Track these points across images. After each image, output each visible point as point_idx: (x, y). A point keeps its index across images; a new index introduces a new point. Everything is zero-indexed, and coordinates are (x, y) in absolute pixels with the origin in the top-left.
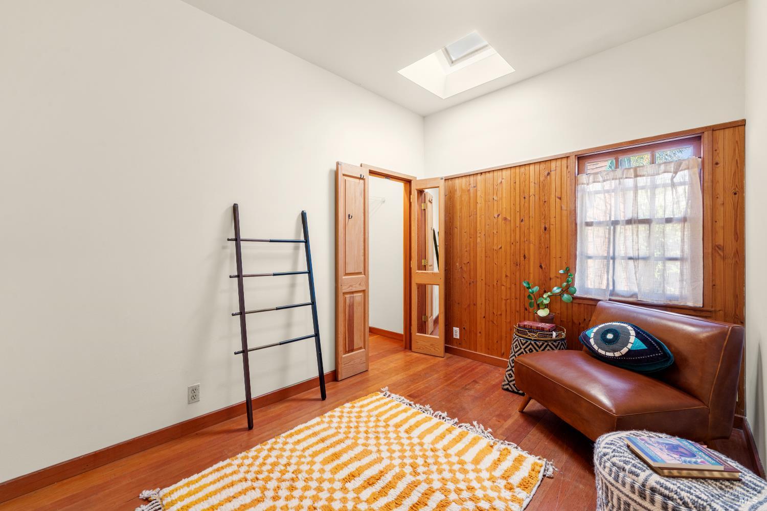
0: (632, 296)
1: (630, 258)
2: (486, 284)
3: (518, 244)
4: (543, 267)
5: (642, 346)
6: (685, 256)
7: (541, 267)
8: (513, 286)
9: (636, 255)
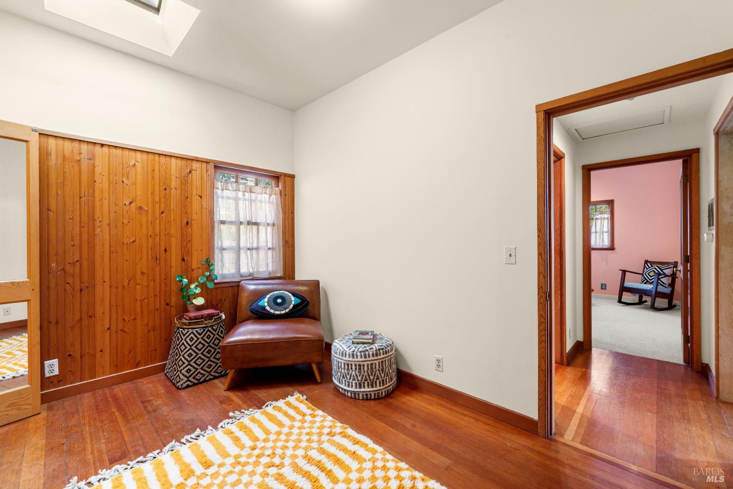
0: (249, 276)
1: (249, 249)
2: (111, 287)
3: (158, 237)
4: (186, 260)
5: (299, 301)
6: (274, 246)
7: (183, 260)
8: (152, 283)
9: (251, 247)
